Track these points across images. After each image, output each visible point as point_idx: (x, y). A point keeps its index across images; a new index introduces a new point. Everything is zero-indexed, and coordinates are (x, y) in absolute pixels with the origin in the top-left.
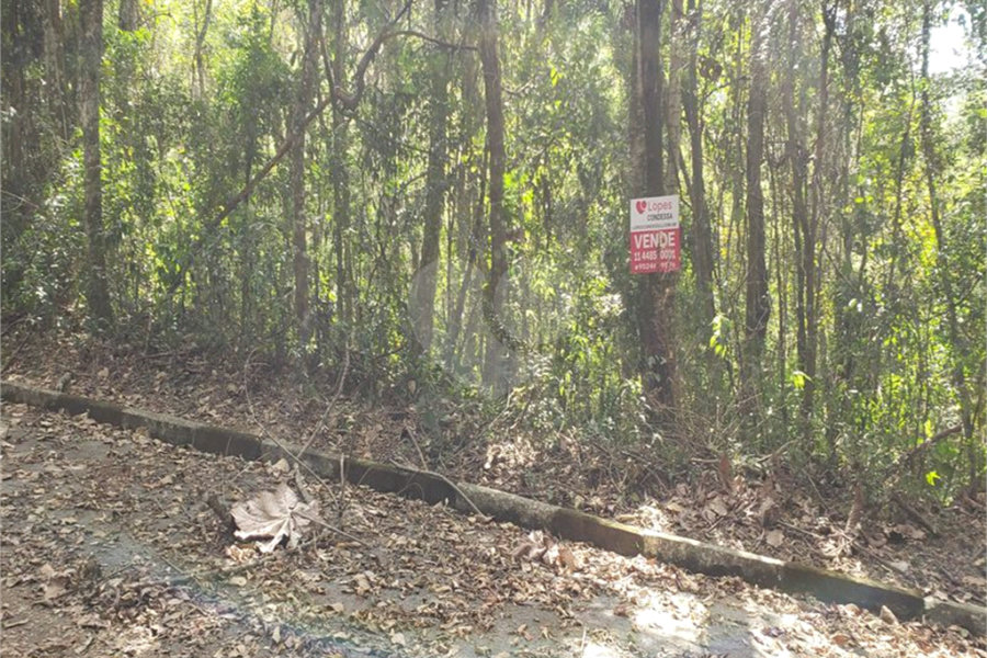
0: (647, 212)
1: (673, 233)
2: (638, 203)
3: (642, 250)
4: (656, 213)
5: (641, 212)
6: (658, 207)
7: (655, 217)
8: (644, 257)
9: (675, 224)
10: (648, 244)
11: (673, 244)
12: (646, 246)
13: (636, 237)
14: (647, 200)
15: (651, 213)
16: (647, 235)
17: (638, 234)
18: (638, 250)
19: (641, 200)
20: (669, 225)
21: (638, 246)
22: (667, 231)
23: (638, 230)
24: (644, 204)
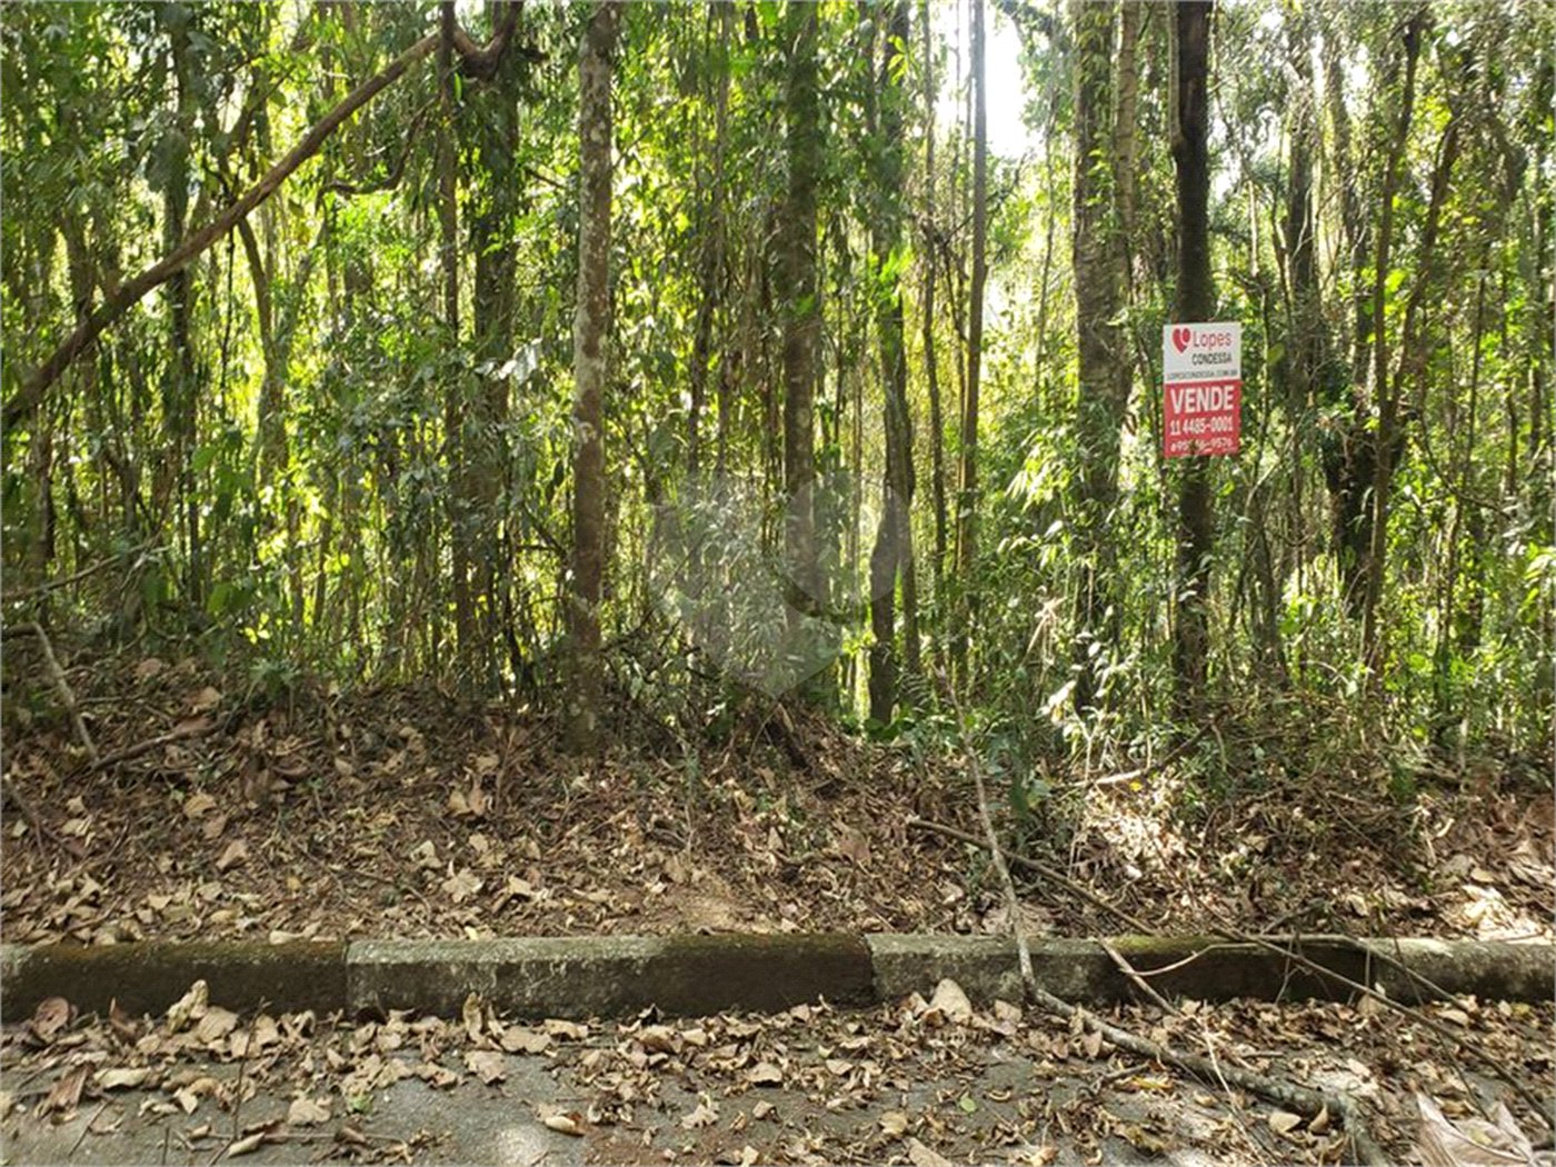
0: (1190, 349)
1: (1231, 388)
2: (1177, 331)
3: (1183, 416)
4: (1205, 351)
5: (1182, 348)
6: (1210, 340)
7: (1205, 359)
8: (1185, 429)
9: (1234, 373)
10: (1192, 405)
11: (1231, 407)
12: (1189, 410)
13: (1173, 392)
14: (1192, 327)
15: (1198, 351)
16: (1190, 391)
17: (1177, 387)
18: (1176, 417)
19: (1182, 327)
20: (1226, 373)
21: (1177, 409)
22: (1221, 384)
23: (1176, 381)
24: (1187, 335)
